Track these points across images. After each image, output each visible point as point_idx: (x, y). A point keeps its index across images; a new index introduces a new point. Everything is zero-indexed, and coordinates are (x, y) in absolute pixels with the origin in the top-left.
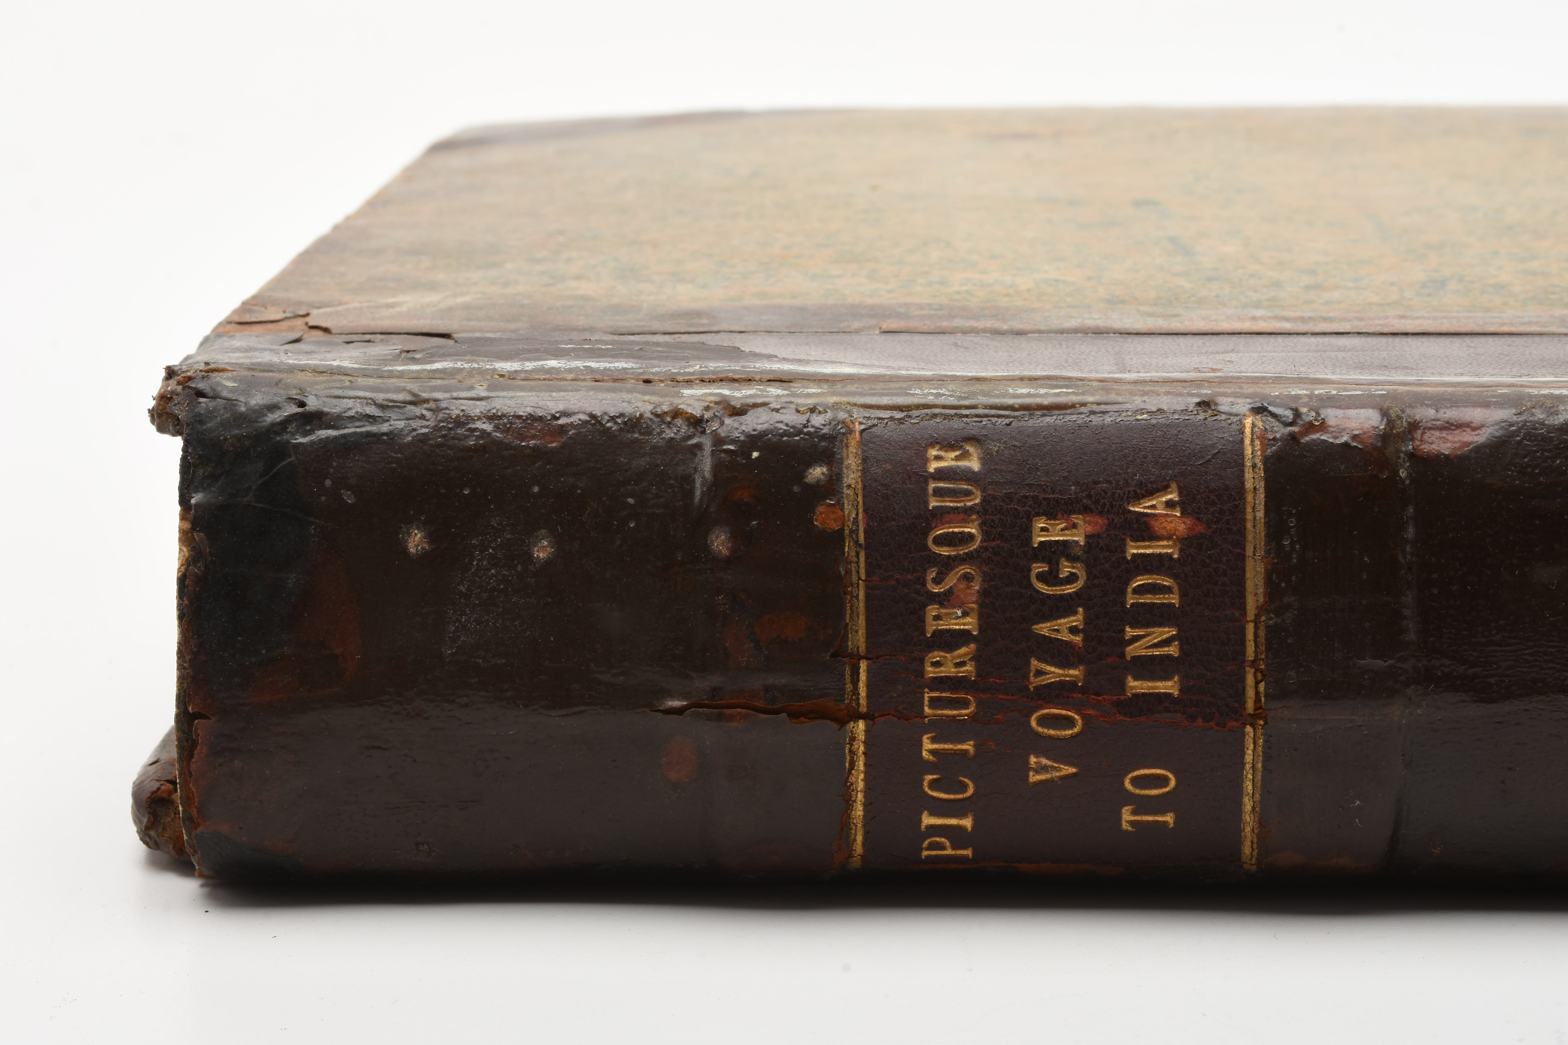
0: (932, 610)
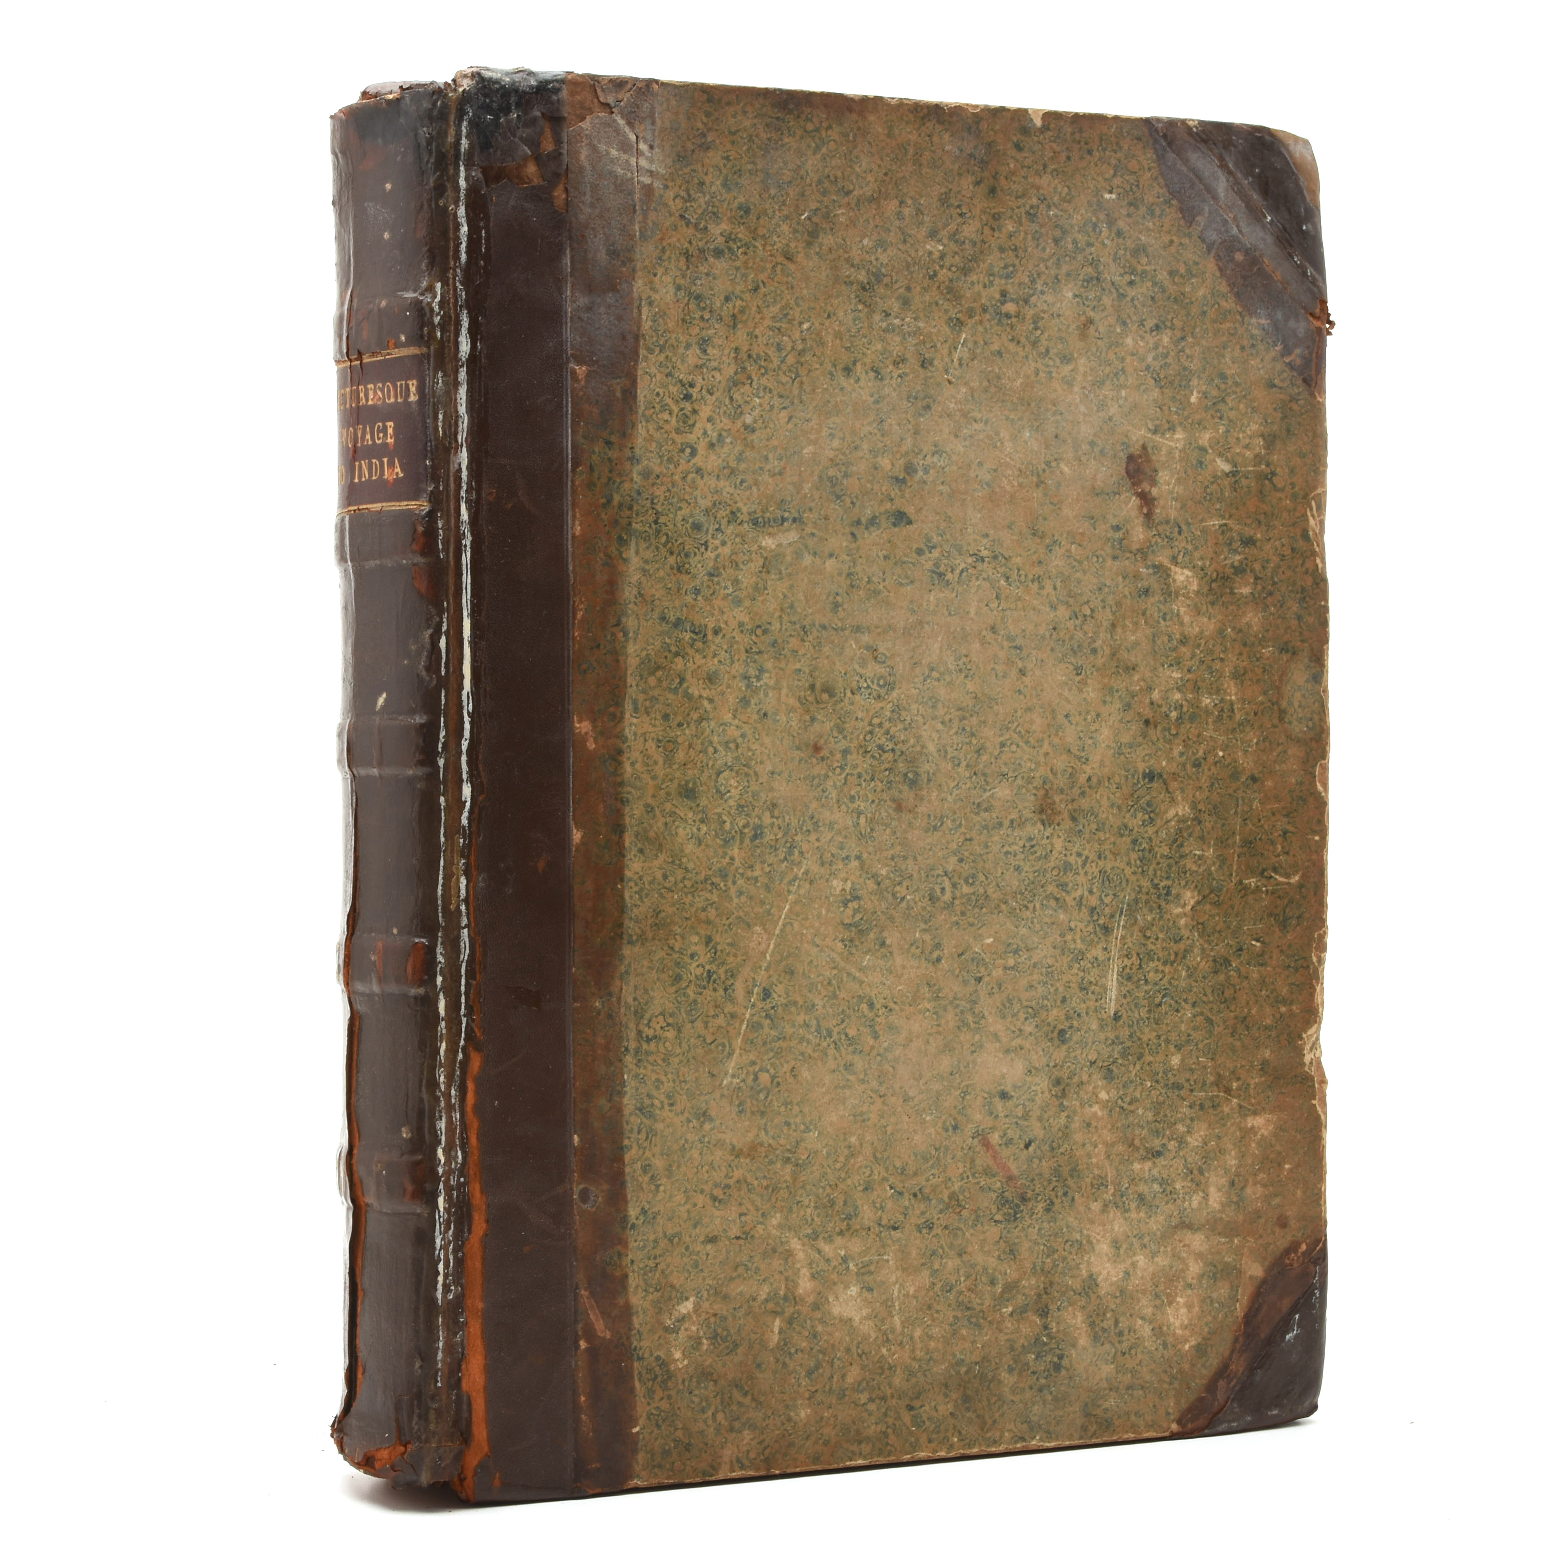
0: (373, 386)
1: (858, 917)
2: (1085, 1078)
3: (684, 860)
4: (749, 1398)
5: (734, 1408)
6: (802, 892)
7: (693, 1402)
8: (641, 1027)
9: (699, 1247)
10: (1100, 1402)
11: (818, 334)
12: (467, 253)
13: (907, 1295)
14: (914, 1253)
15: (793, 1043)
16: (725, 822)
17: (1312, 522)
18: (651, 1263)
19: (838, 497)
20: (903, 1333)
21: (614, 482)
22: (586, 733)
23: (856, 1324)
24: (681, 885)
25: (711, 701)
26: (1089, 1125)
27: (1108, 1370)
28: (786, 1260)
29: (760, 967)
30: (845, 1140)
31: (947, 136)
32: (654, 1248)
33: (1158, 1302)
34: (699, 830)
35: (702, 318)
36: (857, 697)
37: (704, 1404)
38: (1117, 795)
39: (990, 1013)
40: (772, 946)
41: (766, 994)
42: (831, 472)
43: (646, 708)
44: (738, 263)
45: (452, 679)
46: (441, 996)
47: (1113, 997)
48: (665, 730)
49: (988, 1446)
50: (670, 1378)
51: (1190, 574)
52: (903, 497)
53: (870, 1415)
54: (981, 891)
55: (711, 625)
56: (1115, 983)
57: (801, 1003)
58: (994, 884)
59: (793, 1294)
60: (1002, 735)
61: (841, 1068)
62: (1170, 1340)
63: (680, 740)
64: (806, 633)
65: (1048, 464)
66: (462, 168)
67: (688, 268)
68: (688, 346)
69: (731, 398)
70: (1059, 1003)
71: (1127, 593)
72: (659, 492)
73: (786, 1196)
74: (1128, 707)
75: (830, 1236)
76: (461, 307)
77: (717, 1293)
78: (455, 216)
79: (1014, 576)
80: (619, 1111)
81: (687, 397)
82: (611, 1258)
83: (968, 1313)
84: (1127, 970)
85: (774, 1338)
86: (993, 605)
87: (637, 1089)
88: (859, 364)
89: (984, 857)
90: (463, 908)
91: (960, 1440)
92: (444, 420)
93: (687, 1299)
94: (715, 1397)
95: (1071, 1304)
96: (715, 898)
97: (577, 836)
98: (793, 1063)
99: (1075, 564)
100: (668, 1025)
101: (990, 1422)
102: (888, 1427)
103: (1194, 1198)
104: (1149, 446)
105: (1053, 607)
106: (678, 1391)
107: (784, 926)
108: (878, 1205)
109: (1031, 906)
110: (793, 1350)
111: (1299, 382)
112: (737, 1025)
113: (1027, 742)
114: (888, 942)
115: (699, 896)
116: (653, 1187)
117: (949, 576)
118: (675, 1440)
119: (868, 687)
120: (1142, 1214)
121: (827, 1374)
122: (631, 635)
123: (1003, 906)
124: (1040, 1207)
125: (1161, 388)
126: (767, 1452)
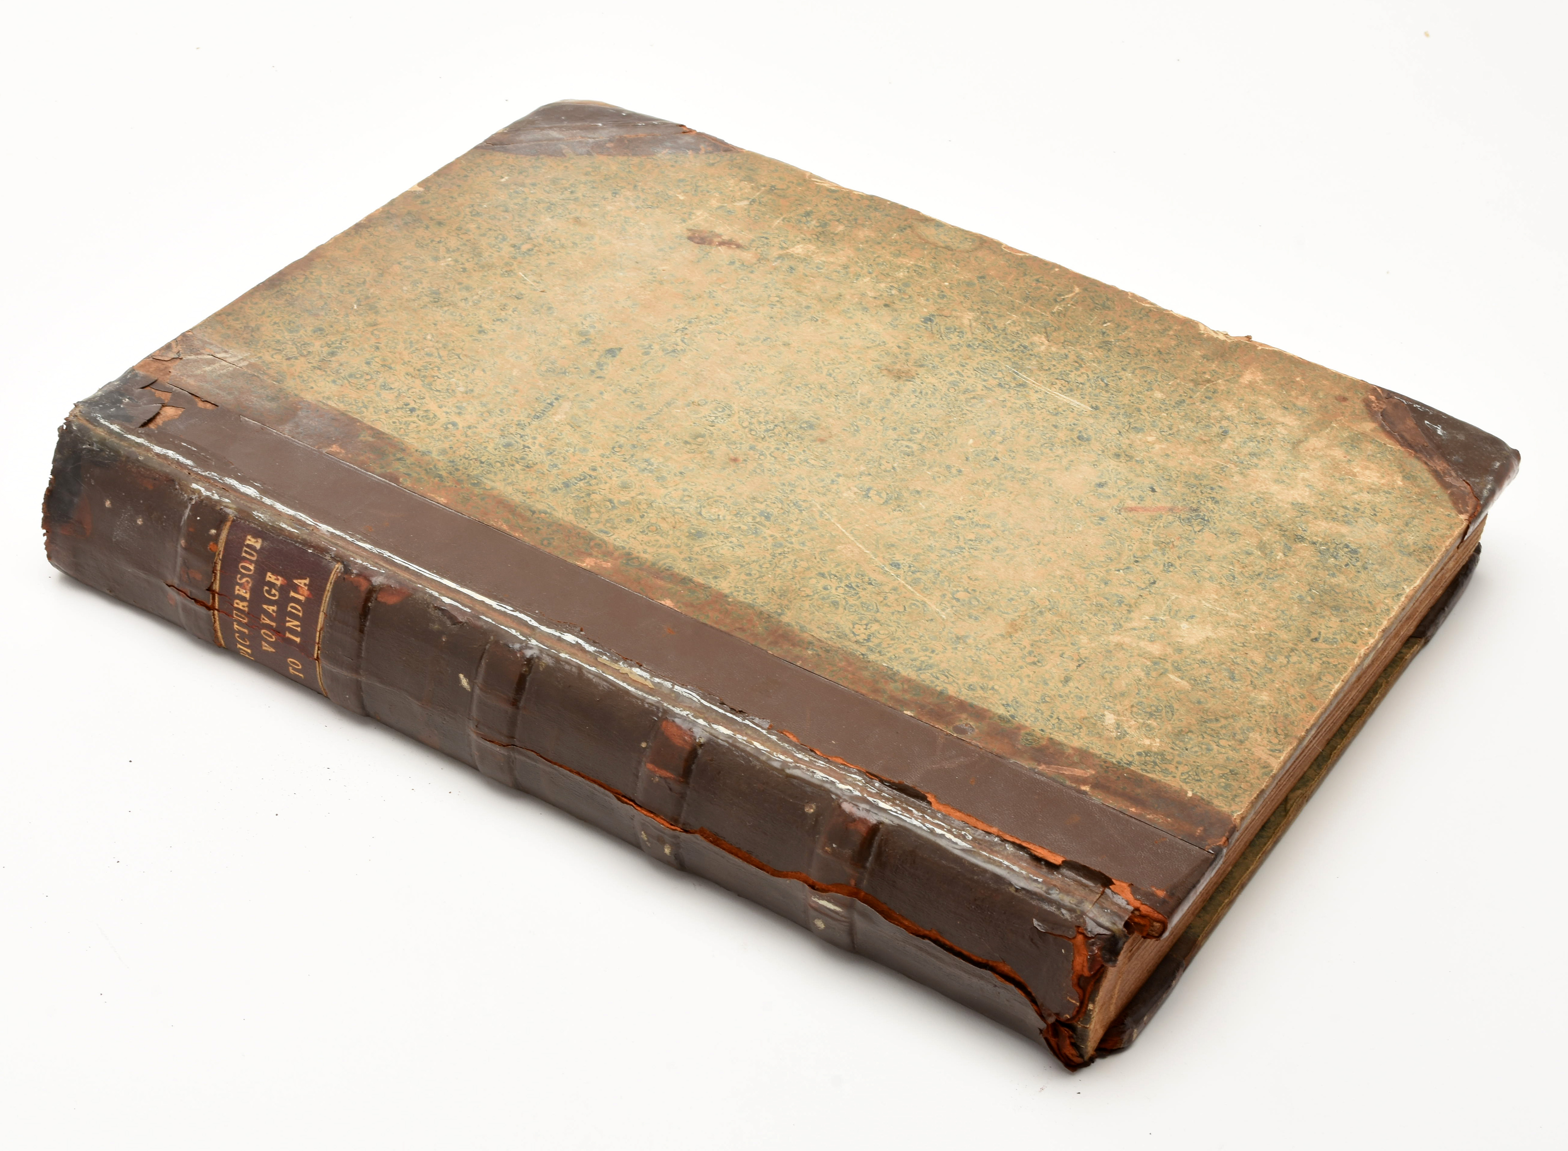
0: (237, 587)
1: (884, 495)
2: (1128, 442)
3: (747, 559)
4: (1222, 720)
5: (1224, 731)
6: (835, 513)
7: (1196, 752)
8: (854, 639)
9: (1067, 689)
10: (1405, 543)
11: (441, 334)
12: (187, 458)
13: (1216, 600)
14: (1184, 582)
15: (949, 569)
16: (740, 527)
17: (826, 185)
18: (1054, 721)
19: (565, 373)
20: (1247, 616)
21: (430, 469)
22: (595, 563)
23: (1214, 636)
24: (764, 570)
25: (641, 494)
26: (1167, 455)
27: (1381, 528)
28: (1123, 649)
29: (871, 559)
30: (1055, 577)
31: (380, 228)
32: (1042, 714)
33: (1348, 481)
34: (731, 542)
35: (366, 380)
36: (718, 425)
37: (1204, 747)
38: (925, 339)
39: (1028, 464)
40: (861, 546)
41: (897, 566)
42: (543, 368)
43: (611, 527)
44: (351, 348)
45: (478, 607)
46: (715, 726)
47: (1078, 403)
48: (637, 526)
49: (1388, 615)
50: (1162, 755)
51: (801, 246)
52: (598, 345)
53: (1300, 663)
54: (929, 429)
55: (587, 470)
56: (1067, 398)
57: (921, 551)
58: (929, 421)
59: (1156, 658)
60: (822, 373)
61: (994, 554)
62: (1386, 488)
63: (653, 521)
64: (643, 428)
65: (651, 274)
66: (129, 436)
67: (326, 372)
68: (378, 395)
69: (437, 391)
70: (1055, 430)
71: (782, 277)
72: (463, 451)
73: (1069, 625)
74: (866, 309)
75: (1127, 618)
76: (220, 479)
77: (1115, 697)
78: (158, 455)
79: (713, 320)
80: (908, 681)
81: (412, 410)
82: (1027, 740)
83: (1262, 576)
84: (1064, 389)
85: (1185, 684)
86: (723, 337)
87: (902, 664)
88: (483, 325)
89: (904, 417)
90: (657, 680)
91: (1369, 626)
92: (288, 525)
93: (1103, 715)
94: (1203, 738)
95: (1307, 522)
96: (792, 558)
97: (668, 603)
98: (964, 576)
99: (735, 290)
100: (867, 625)
101: (1369, 605)
102: (1320, 659)
103: (1279, 430)
104: (691, 227)
105: (756, 312)
106: (1179, 755)
107: (851, 533)
108: (1126, 583)
109: (965, 412)
110: (1204, 679)
111: (724, 153)
112: (904, 590)
113: (841, 363)
114: (919, 489)
115: (783, 564)
116: (991, 692)
117: (679, 348)
118: (1221, 777)
119: (716, 417)
120: (1267, 459)
121: (1243, 670)
122: (548, 510)
123: (952, 424)
124: (1210, 505)
125: (657, 207)
126: (1279, 732)
